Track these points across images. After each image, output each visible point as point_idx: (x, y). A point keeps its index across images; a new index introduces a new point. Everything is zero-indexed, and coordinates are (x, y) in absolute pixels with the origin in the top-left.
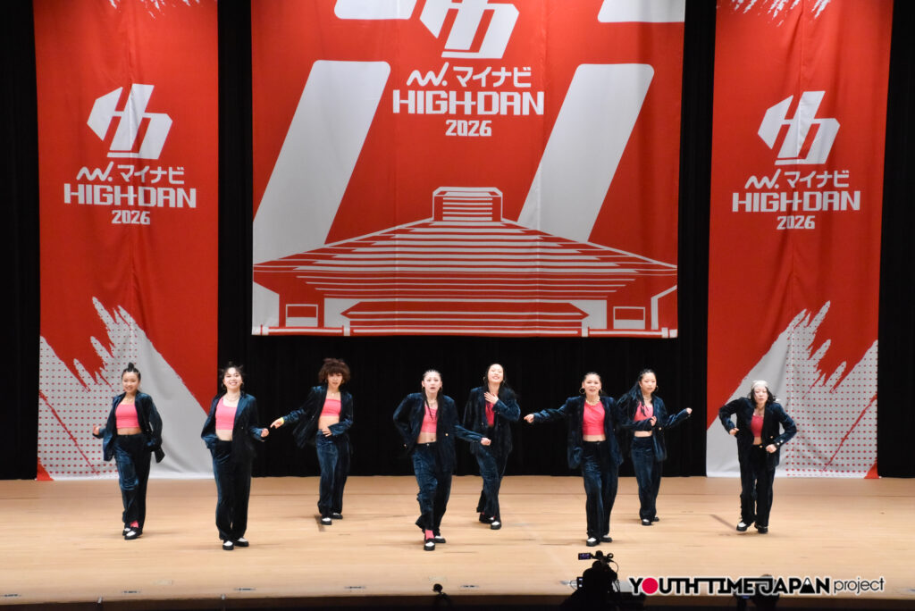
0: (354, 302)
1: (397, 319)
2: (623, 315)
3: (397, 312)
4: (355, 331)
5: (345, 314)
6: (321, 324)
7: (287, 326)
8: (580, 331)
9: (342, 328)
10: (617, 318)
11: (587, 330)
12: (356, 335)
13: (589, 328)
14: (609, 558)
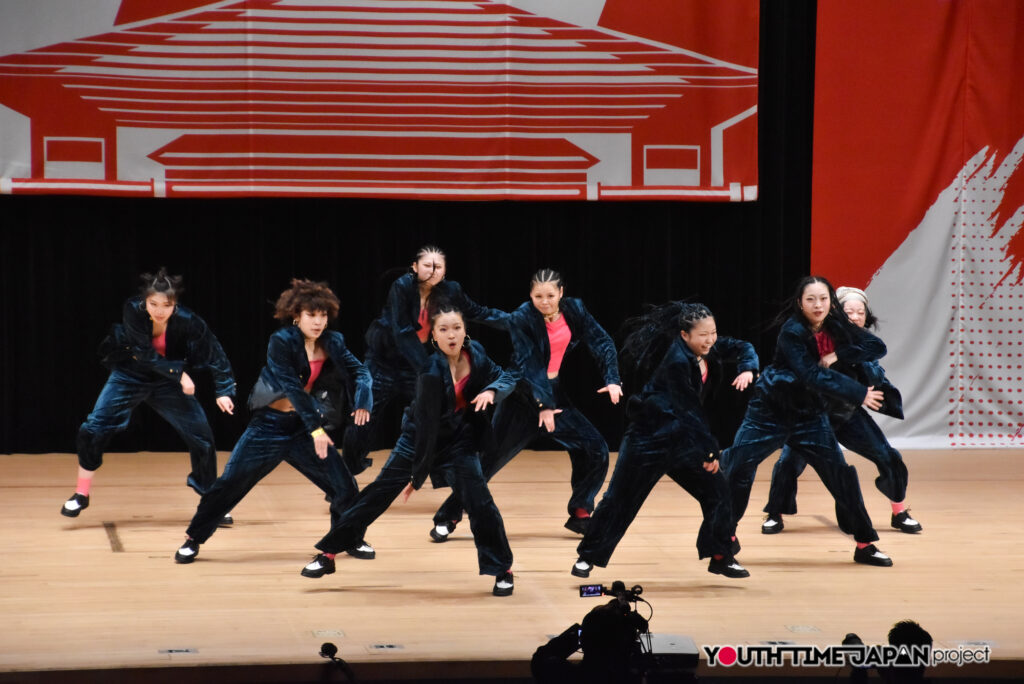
0: (173, 135)
1: (252, 168)
2: (660, 161)
3: (251, 155)
4: (176, 188)
5: (155, 156)
6: (111, 174)
7: (46, 176)
8: (583, 189)
9: (151, 183)
10: (648, 167)
11: (596, 188)
12: (177, 196)
13: (599, 184)
14: (635, 594)
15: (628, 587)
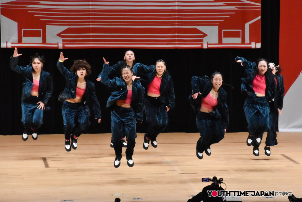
0: (66, 27)
2: (228, 35)
3: (91, 34)
4: (66, 46)
5: (59, 35)
6: (44, 41)
7: (23, 42)
8: (202, 45)
9: (58, 44)
10: (224, 37)
11: (206, 44)
12: (66, 48)
13: (207, 43)
14: (220, 181)
15: (218, 178)
